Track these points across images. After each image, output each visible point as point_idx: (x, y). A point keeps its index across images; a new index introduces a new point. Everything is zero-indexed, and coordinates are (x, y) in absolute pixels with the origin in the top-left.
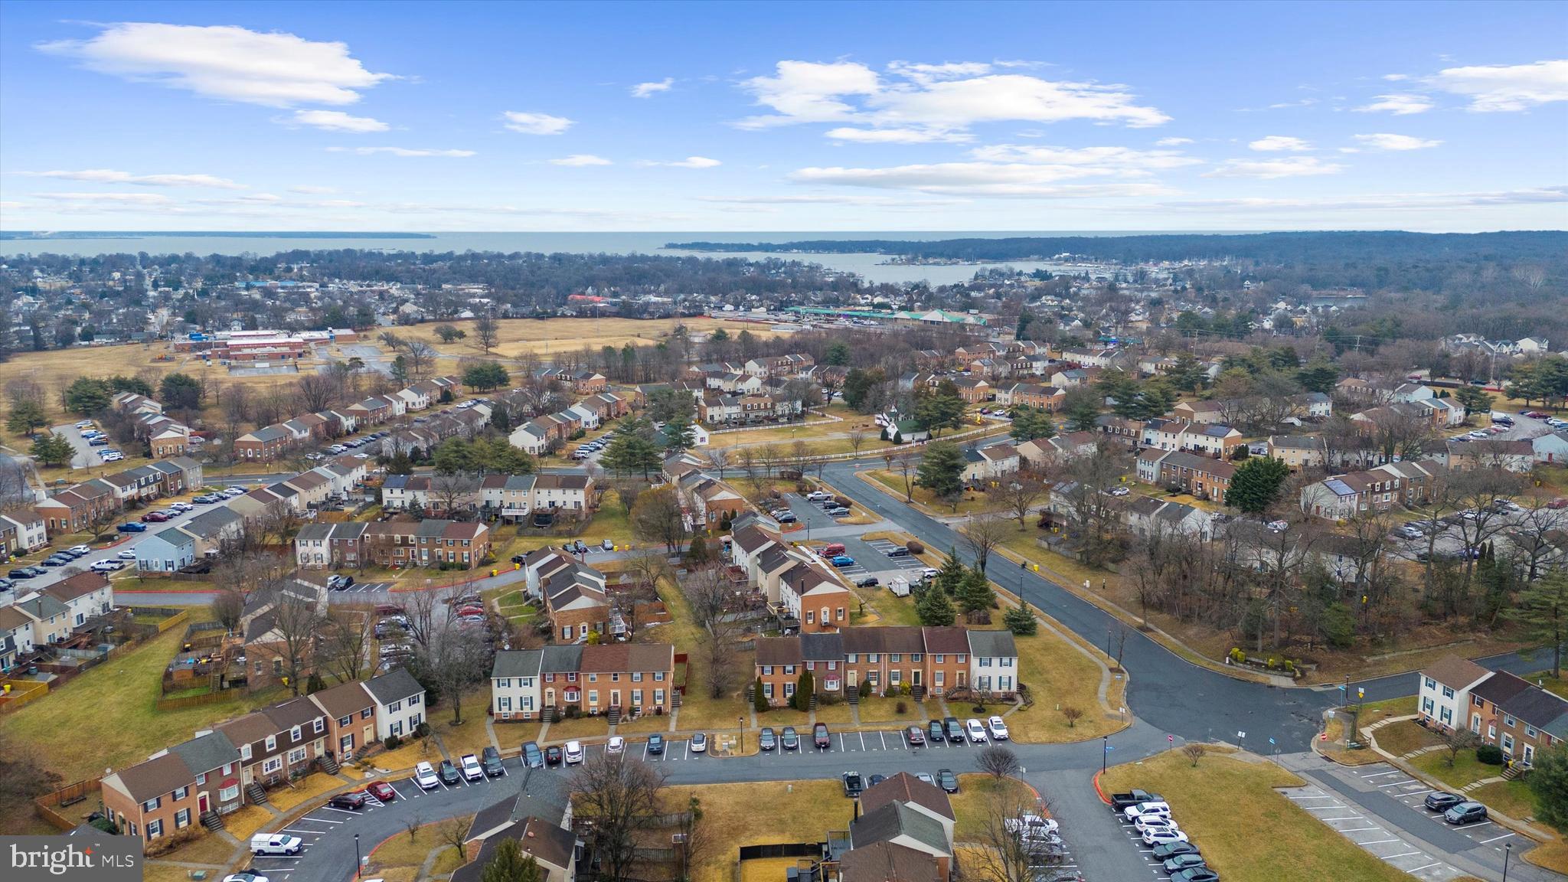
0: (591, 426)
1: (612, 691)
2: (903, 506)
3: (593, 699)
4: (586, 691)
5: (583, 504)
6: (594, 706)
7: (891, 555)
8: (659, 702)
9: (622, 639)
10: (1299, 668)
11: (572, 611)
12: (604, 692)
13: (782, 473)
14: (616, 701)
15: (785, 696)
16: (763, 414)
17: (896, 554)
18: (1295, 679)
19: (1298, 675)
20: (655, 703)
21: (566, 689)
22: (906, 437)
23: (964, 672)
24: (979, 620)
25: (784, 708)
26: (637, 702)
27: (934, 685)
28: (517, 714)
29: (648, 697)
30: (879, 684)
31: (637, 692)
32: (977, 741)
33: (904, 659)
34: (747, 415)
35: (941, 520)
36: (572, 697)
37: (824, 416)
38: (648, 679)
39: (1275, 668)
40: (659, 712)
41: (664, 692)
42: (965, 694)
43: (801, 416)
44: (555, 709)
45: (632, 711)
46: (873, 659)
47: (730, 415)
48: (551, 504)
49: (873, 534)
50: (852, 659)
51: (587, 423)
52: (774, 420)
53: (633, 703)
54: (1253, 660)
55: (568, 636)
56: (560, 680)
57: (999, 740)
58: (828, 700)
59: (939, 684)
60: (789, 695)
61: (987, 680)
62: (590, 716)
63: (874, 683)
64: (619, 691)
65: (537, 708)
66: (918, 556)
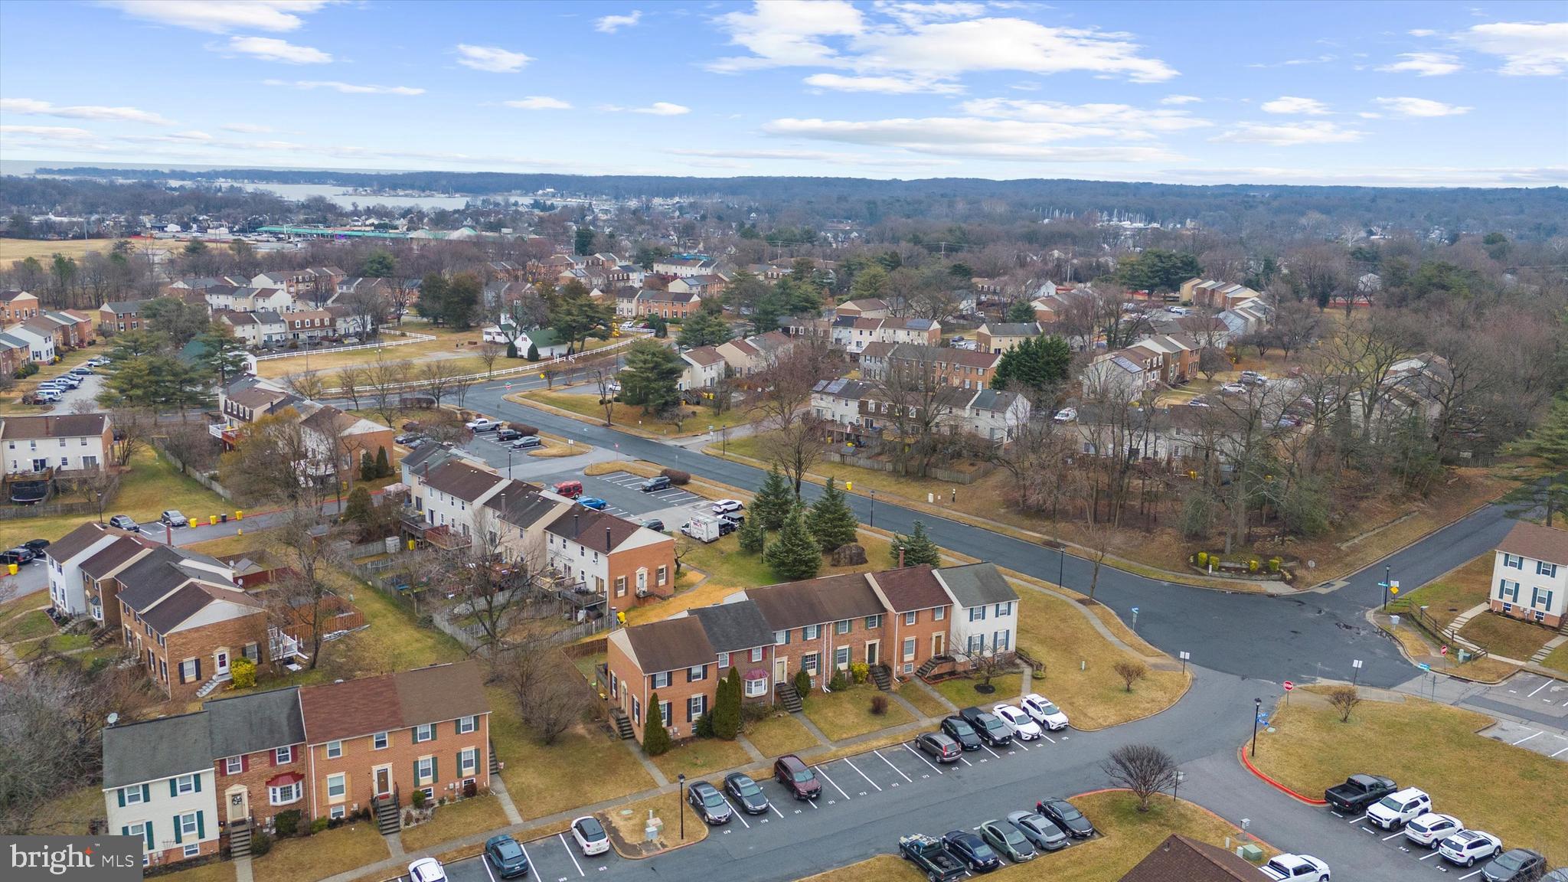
0: (45, 359)
1: (376, 769)
2: (602, 430)
3: (335, 790)
4: (321, 777)
5: (100, 460)
6: (338, 803)
7: (647, 490)
8: (468, 772)
9: (294, 667)
10: (1284, 568)
11: (197, 630)
12: (357, 774)
13: (403, 401)
14: (383, 786)
15: (689, 719)
16: (319, 333)
17: (654, 488)
18: (1289, 583)
19: (1289, 577)
20: (460, 775)
21: (273, 781)
22: (543, 352)
23: (942, 634)
24: (851, 559)
25: (692, 739)
26: (426, 781)
27: (902, 661)
28: (167, 853)
29: (447, 765)
30: (819, 673)
31: (425, 761)
32: (1032, 739)
33: (855, 627)
34: (296, 336)
35: (671, 443)
36: (287, 793)
37: (403, 335)
38: (446, 733)
39: (1259, 572)
40: (471, 790)
41: (477, 751)
42: (946, 668)
43: (373, 336)
44: (253, 827)
45: (419, 800)
46: (812, 636)
47: (270, 337)
48: (40, 464)
49: (597, 466)
50: (781, 639)
51: (37, 354)
52: (338, 341)
53: (417, 783)
54: (1227, 565)
55: (190, 677)
56: (260, 766)
57: (1060, 730)
58: (757, 713)
59: (909, 657)
60: (696, 716)
61: (978, 642)
62: (334, 824)
63: (812, 672)
64: (389, 766)
65: (213, 832)
66: (684, 487)
